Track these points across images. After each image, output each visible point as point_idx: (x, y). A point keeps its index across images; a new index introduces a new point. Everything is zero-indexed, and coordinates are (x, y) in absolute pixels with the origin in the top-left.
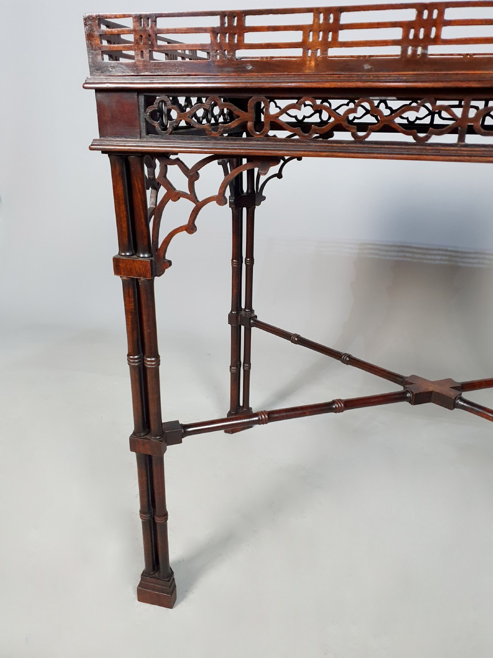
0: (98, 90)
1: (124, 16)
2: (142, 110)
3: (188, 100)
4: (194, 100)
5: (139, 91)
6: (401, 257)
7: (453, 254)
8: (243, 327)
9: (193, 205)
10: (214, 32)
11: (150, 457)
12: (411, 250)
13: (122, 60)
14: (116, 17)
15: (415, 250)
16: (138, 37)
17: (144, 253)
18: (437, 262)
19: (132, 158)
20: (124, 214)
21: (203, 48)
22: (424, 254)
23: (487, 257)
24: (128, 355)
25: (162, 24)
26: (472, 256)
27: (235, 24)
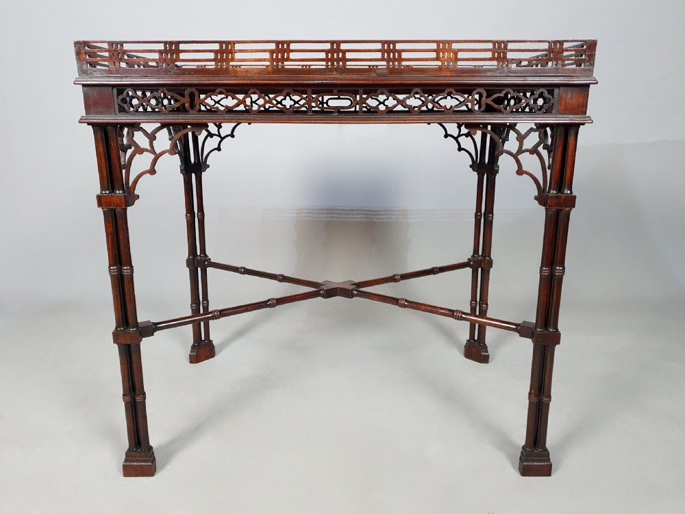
0: (84, 85)
1: (102, 42)
2: (115, 97)
3: (144, 94)
4: (148, 94)
5: (113, 86)
6: (329, 217)
7: (368, 213)
8: (199, 269)
9: (153, 156)
10: (160, 52)
11: (129, 345)
12: (337, 212)
13: (98, 67)
14: (96, 42)
15: (340, 212)
16: (111, 54)
17: (119, 190)
18: (358, 220)
19: (109, 128)
20: (104, 165)
21: (153, 60)
22: (346, 214)
23: (393, 213)
24: (110, 266)
25: (126, 47)
26: (383, 213)
27: (173, 48)
